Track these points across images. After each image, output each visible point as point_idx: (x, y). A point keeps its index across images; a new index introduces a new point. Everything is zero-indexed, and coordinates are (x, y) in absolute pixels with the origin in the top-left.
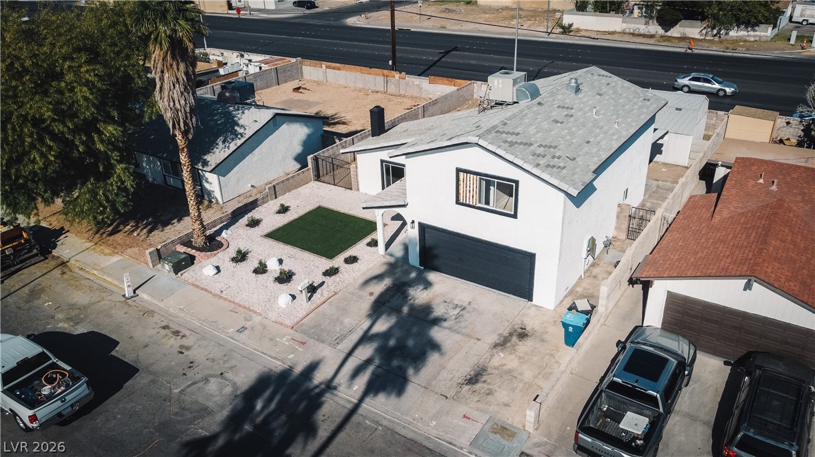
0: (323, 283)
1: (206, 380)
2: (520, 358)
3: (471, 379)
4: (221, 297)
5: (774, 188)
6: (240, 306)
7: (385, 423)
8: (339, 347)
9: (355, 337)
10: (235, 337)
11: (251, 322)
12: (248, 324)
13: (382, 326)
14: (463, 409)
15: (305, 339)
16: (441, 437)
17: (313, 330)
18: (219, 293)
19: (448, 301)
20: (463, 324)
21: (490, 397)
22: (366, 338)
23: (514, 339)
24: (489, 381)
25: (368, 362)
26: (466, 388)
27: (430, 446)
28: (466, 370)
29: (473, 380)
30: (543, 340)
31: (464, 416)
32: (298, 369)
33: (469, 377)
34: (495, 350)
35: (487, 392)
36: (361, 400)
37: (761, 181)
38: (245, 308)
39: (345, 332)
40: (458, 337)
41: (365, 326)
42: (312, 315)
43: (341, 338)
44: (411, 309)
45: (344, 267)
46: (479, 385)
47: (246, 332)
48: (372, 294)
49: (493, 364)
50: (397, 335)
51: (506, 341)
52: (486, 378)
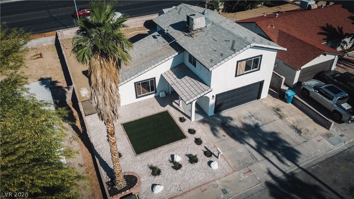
0: (205, 147)
2: (291, 116)
3: (297, 131)
4: (185, 193)
5: (273, 27)
6: (200, 186)
7: (314, 163)
8: (259, 159)
9: (255, 153)
10: (230, 196)
11: (219, 186)
12: (221, 187)
13: (252, 142)
14: (314, 140)
15: (246, 170)
16: (327, 151)
17: (241, 164)
18: (181, 192)
19: (245, 117)
20: (263, 120)
21: (309, 131)
22: (258, 150)
23: (279, 112)
24: (301, 128)
25: (275, 154)
26: (302, 134)
27: (330, 156)
28: (292, 131)
29: (299, 132)
30: (283, 107)
31: (319, 141)
33: (296, 131)
34: (283, 119)
35: (307, 130)
36: (298, 166)
37: (269, 27)
38: (204, 185)
39: (249, 154)
40: (270, 124)
41: (248, 147)
42: (229, 161)
43: (253, 157)
44: (244, 129)
45: (196, 135)
46: (302, 131)
47: (228, 190)
48: (224, 136)
49: (291, 123)
50: (260, 140)
51: (279, 114)
52: (299, 128)
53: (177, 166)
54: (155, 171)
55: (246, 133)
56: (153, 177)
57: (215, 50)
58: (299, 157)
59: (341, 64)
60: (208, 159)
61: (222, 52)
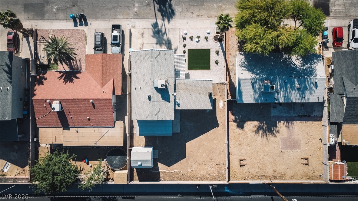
0: (184, 42)
1: (182, 10)
2: (138, 43)
4: (200, 28)
7: (150, 19)
8: (168, 29)
9: (167, 32)
10: (187, 21)
12: (188, 25)
13: (165, 37)
15: (175, 27)
17: (175, 30)
21: (138, 32)
22: (165, 33)
23: (141, 47)
25: (162, 28)
26: (143, 32)
27: (142, 19)
28: (145, 35)
29: (143, 34)
31: (140, 26)
32: (171, 20)
34: (143, 42)
36: (157, 21)
39: (170, 33)
40: (150, 42)
41: (168, 36)
42: (179, 33)
43: (169, 31)
44: (163, 43)
45: (184, 49)
46: (141, 34)
47: (186, 23)
48: (173, 45)
49: (141, 39)
50: (161, 36)
51: (142, 46)
52: (141, 35)
53: (198, 37)
54: (206, 39)
55: (164, 42)
56: (208, 37)
57: (166, 60)
58: (153, 23)
59: (78, 66)
60: (186, 36)
61: (164, 56)
